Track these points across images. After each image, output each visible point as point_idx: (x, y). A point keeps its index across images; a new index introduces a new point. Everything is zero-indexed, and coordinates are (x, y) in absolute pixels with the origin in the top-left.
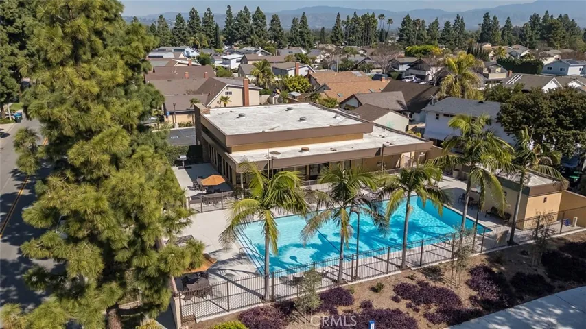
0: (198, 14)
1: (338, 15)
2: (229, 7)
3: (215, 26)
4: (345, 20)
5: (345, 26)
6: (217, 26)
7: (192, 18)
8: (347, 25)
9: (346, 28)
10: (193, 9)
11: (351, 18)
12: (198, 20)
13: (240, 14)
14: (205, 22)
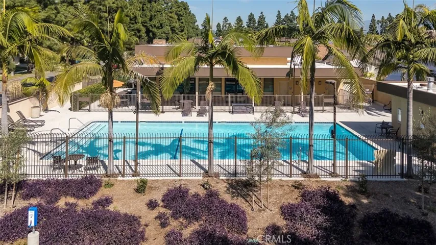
0: (254, 17)
1: (373, 16)
2: (279, 12)
3: (266, 25)
4: (380, 19)
5: (380, 24)
6: (267, 25)
7: (250, 20)
8: (382, 25)
9: (381, 26)
10: (251, 14)
11: (385, 18)
12: (254, 21)
13: (286, 16)
14: (259, 22)
